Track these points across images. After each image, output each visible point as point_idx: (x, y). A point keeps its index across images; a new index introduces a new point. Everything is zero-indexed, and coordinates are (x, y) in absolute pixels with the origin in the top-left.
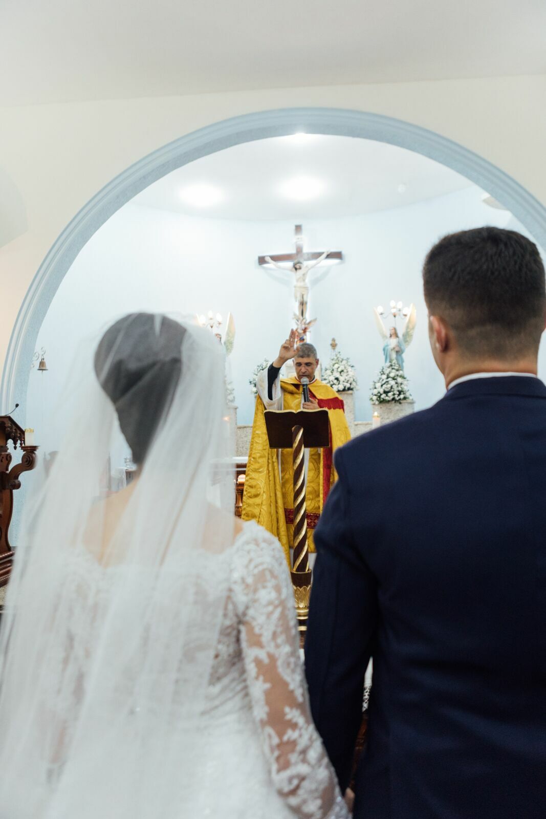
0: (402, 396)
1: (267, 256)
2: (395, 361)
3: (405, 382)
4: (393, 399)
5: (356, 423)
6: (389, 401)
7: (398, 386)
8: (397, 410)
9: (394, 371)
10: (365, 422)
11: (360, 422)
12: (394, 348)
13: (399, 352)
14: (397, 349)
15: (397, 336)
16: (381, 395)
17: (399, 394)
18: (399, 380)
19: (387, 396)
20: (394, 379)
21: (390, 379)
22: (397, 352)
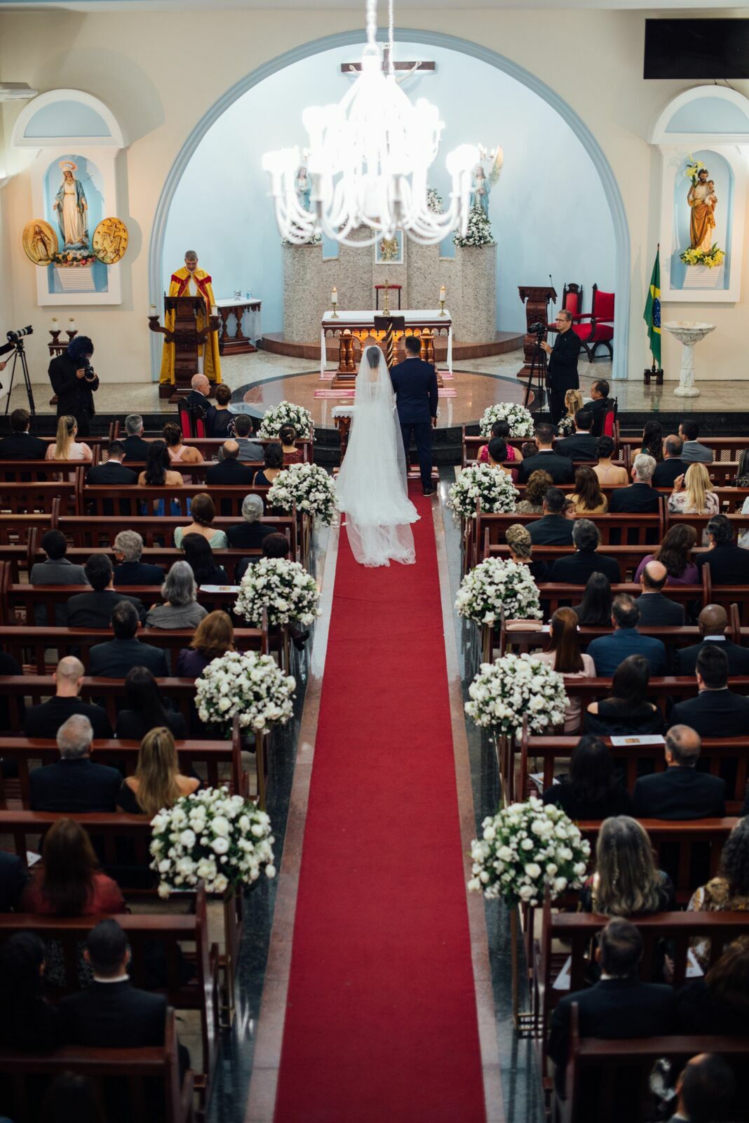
0: (482, 242)
1: (351, 64)
2: (478, 205)
3: (487, 227)
4: (474, 244)
5: (441, 258)
6: (470, 246)
7: (479, 232)
8: (478, 254)
9: (477, 215)
10: (449, 258)
11: (444, 258)
12: (479, 191)
13: (484, 194)
14: (482, 192)
15: (483, 176)
16: (463, 240)
17: (479, 241)
18: (481, 226)
19: (468, 241)
20: (476, 224)
21: (472, 224)
22: (481, 195)
